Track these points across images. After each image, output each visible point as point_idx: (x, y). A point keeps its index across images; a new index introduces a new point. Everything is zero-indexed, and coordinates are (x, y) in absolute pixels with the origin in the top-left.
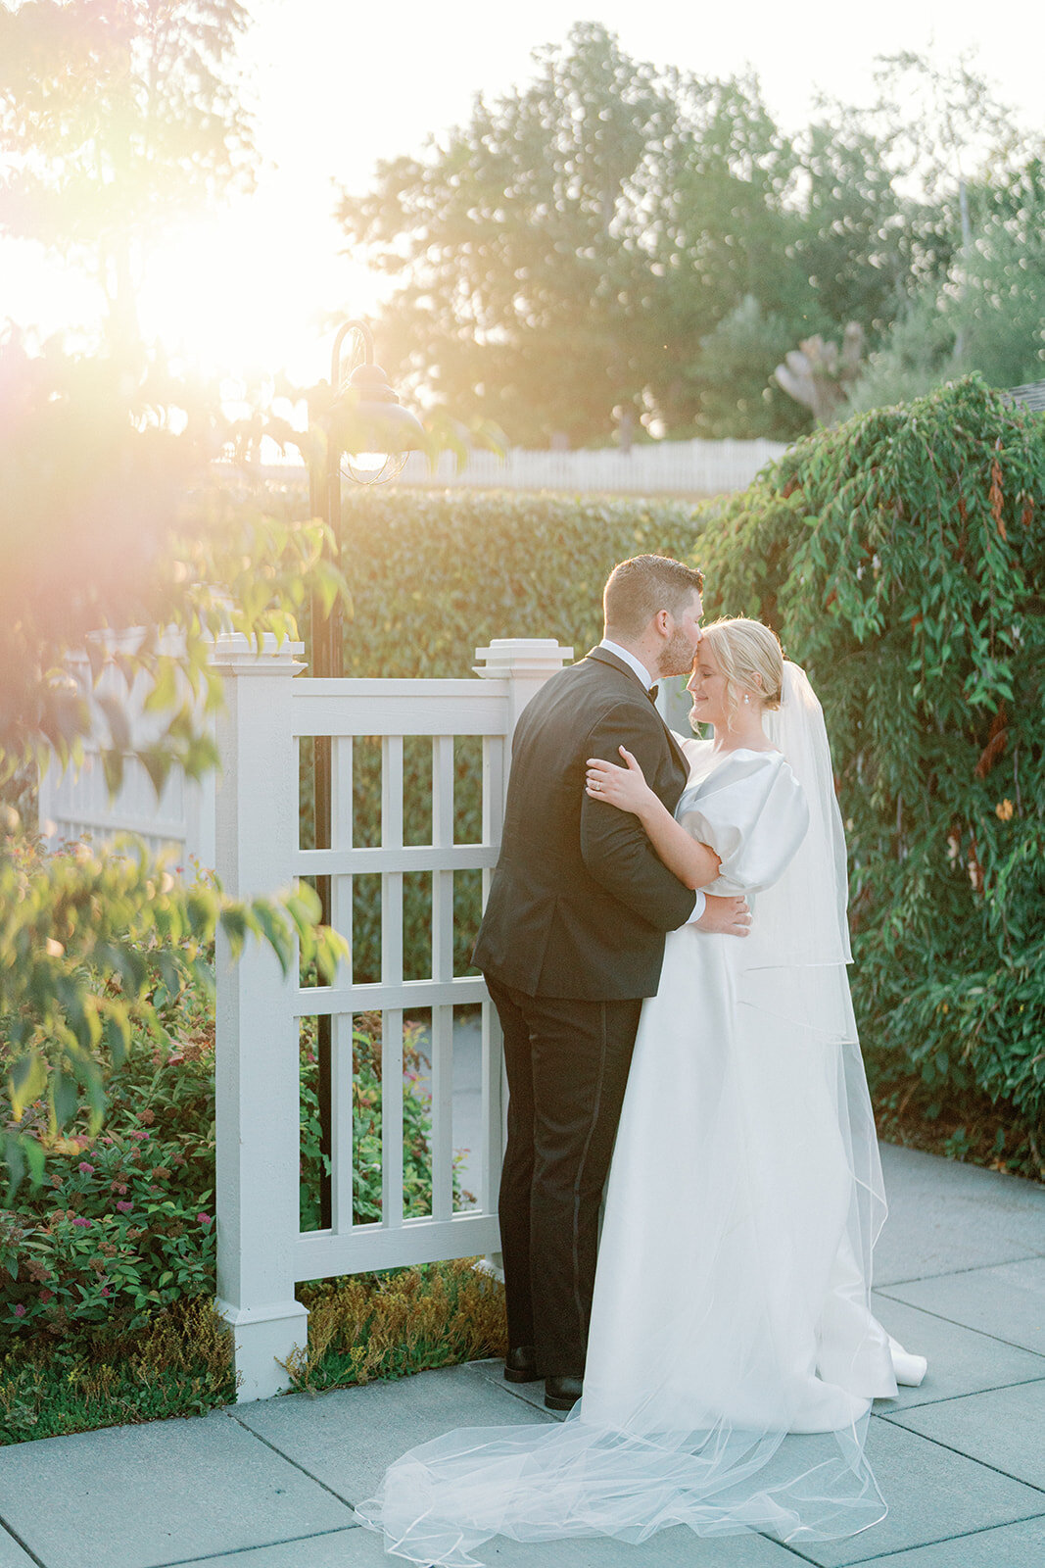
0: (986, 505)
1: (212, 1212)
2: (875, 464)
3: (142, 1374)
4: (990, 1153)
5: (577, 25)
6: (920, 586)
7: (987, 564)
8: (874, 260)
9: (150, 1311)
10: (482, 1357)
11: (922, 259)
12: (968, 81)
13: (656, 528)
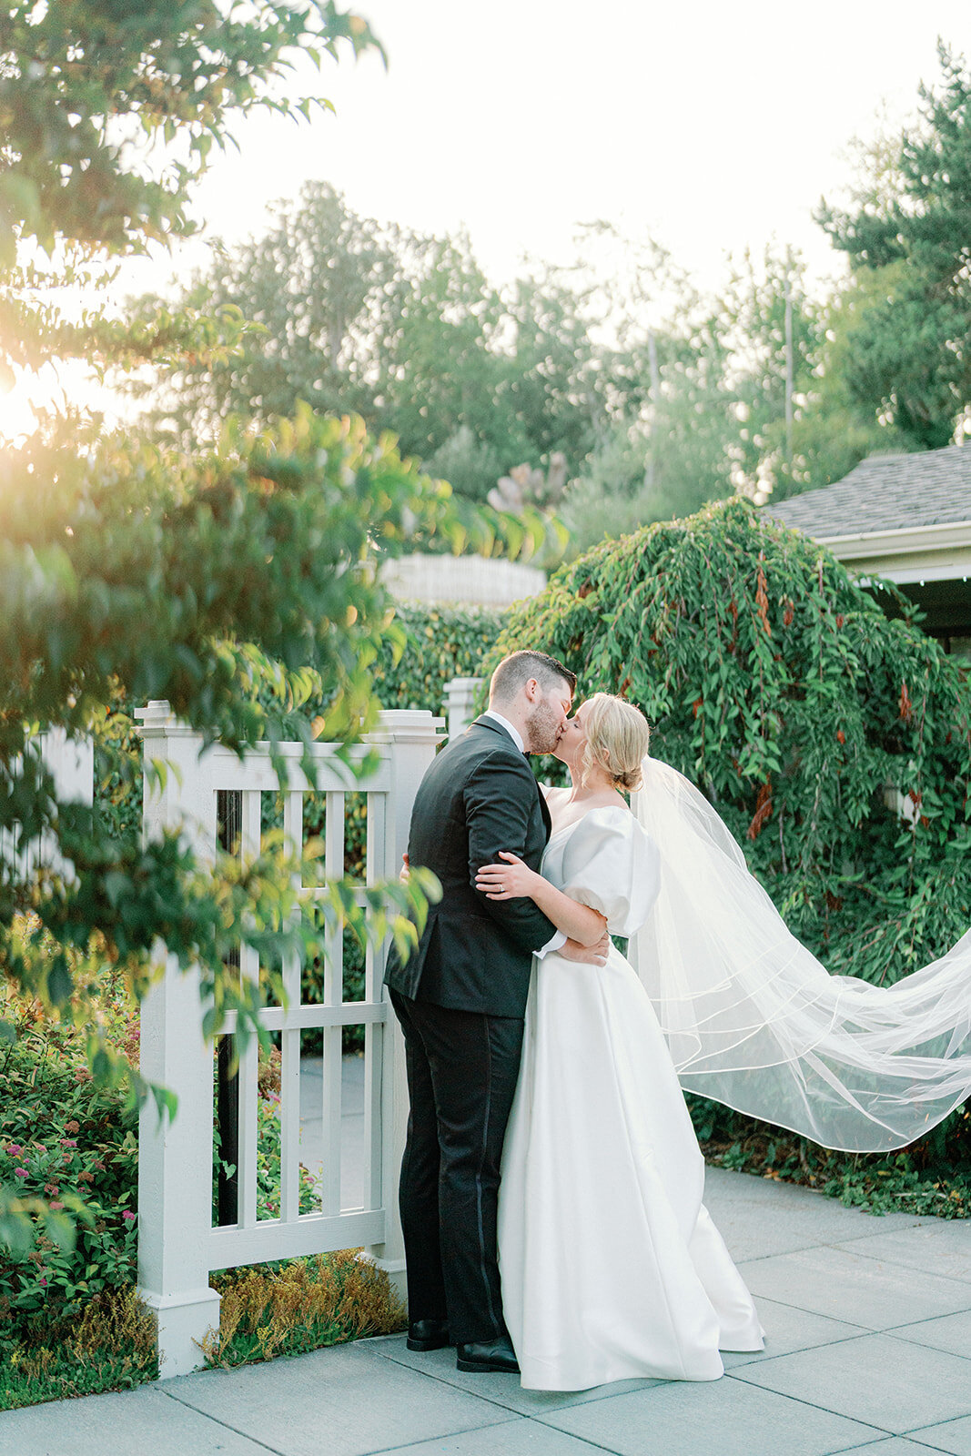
0: (754, 606)
1: (134, 1209)
2: (659, 571)
3: (79, 1355)
4: (763, 1164)
5: (308, 184)
6: (700, 674)
7: (757, 656)
8: (573, 399)
9: (80, 1299)
10: (367, 1336)
11: (614, 398)
12: (655, 247)
13: (444, 625)
